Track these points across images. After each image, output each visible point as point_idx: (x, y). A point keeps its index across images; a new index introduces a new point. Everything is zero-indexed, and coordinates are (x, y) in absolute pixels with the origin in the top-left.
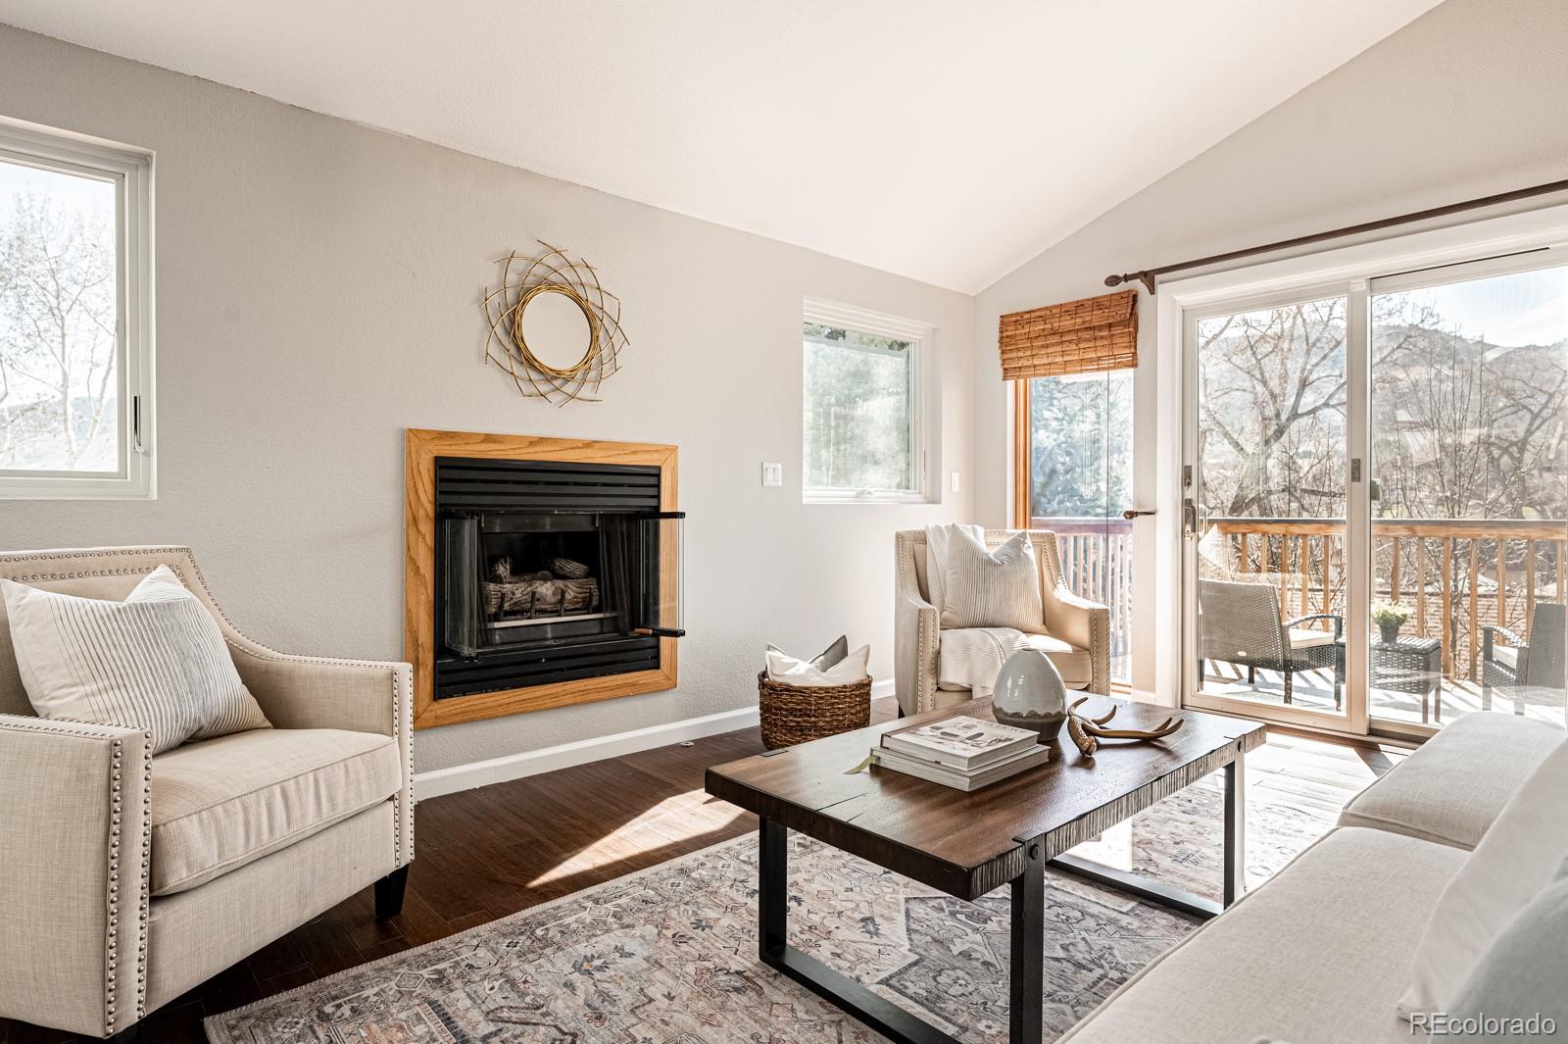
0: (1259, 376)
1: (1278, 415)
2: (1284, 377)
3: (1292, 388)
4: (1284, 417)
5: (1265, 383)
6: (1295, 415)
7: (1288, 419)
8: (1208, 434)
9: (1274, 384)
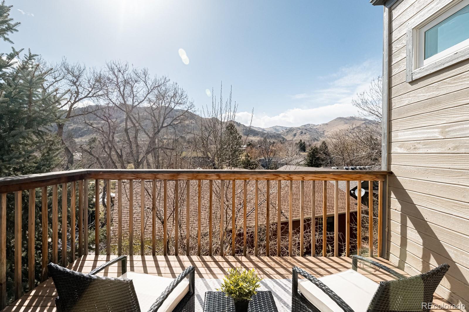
0: (153, 115)
1: (158, 126)
2: (160, 116)
3: (162, 119)
4: (159, 127)
5: (155, 117)
6: (162, 127)
7: (161, 128)
8: (139, 130)
9: (157, 118)
